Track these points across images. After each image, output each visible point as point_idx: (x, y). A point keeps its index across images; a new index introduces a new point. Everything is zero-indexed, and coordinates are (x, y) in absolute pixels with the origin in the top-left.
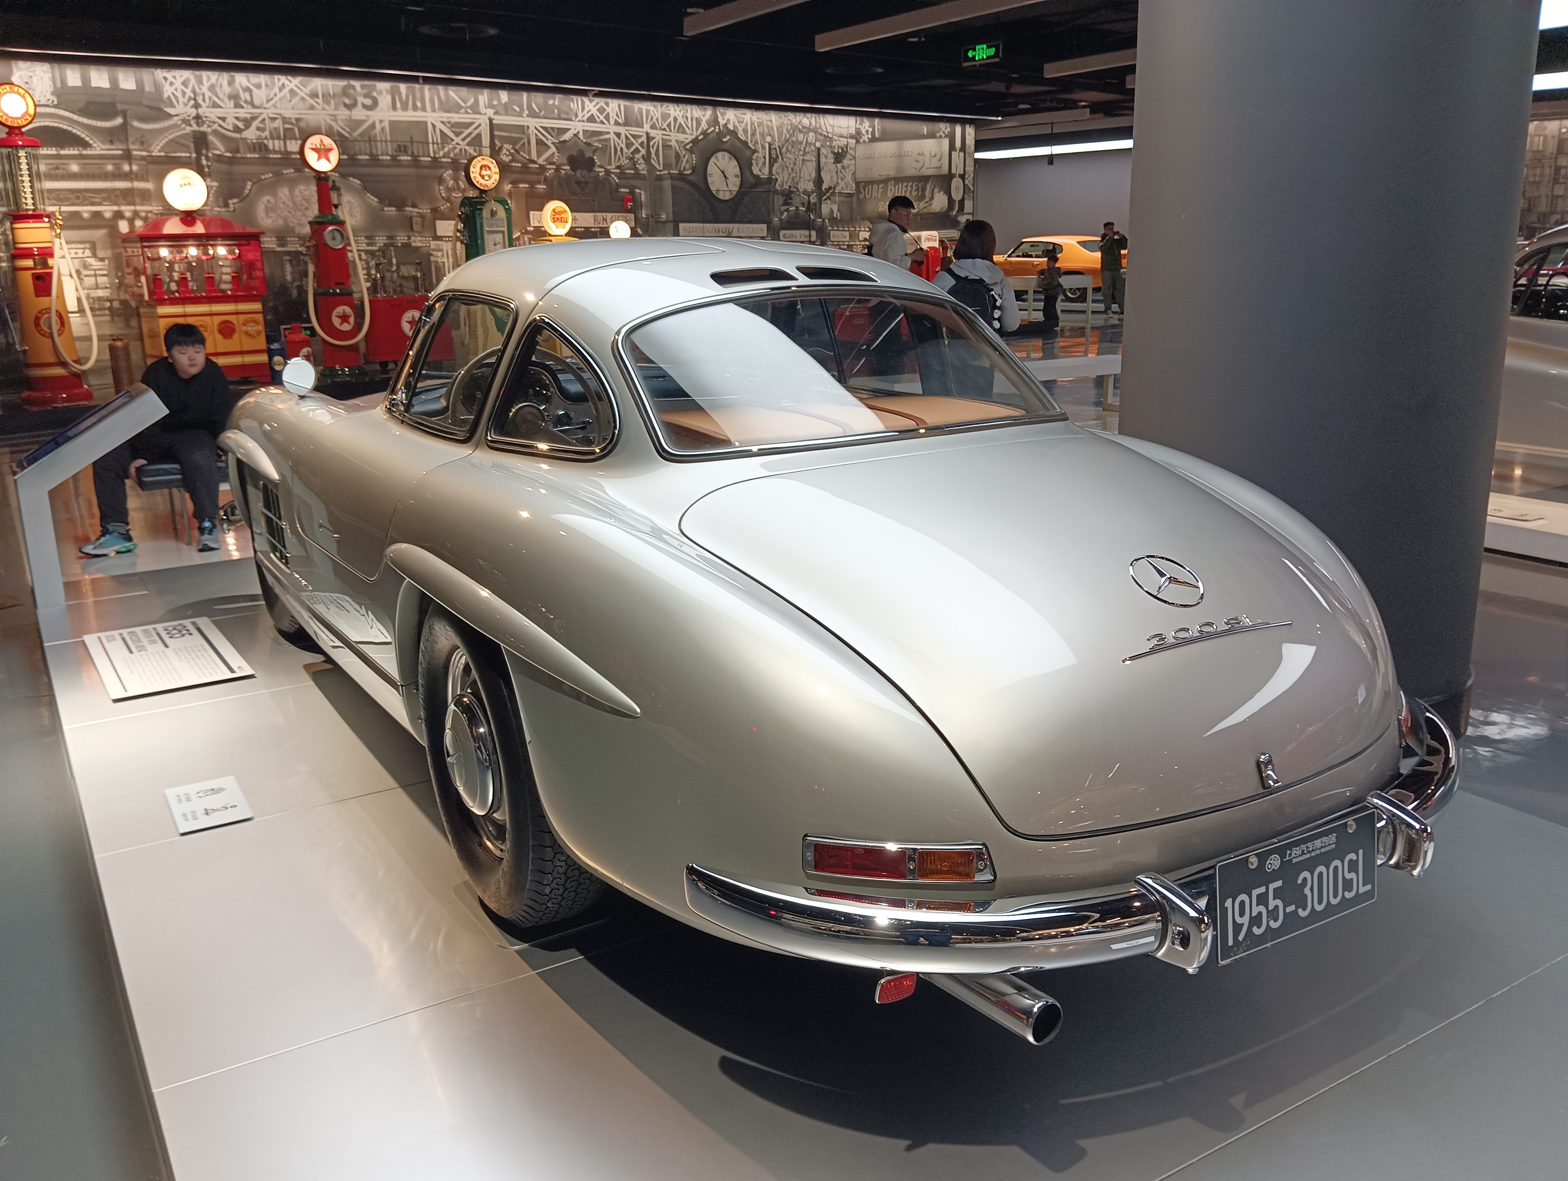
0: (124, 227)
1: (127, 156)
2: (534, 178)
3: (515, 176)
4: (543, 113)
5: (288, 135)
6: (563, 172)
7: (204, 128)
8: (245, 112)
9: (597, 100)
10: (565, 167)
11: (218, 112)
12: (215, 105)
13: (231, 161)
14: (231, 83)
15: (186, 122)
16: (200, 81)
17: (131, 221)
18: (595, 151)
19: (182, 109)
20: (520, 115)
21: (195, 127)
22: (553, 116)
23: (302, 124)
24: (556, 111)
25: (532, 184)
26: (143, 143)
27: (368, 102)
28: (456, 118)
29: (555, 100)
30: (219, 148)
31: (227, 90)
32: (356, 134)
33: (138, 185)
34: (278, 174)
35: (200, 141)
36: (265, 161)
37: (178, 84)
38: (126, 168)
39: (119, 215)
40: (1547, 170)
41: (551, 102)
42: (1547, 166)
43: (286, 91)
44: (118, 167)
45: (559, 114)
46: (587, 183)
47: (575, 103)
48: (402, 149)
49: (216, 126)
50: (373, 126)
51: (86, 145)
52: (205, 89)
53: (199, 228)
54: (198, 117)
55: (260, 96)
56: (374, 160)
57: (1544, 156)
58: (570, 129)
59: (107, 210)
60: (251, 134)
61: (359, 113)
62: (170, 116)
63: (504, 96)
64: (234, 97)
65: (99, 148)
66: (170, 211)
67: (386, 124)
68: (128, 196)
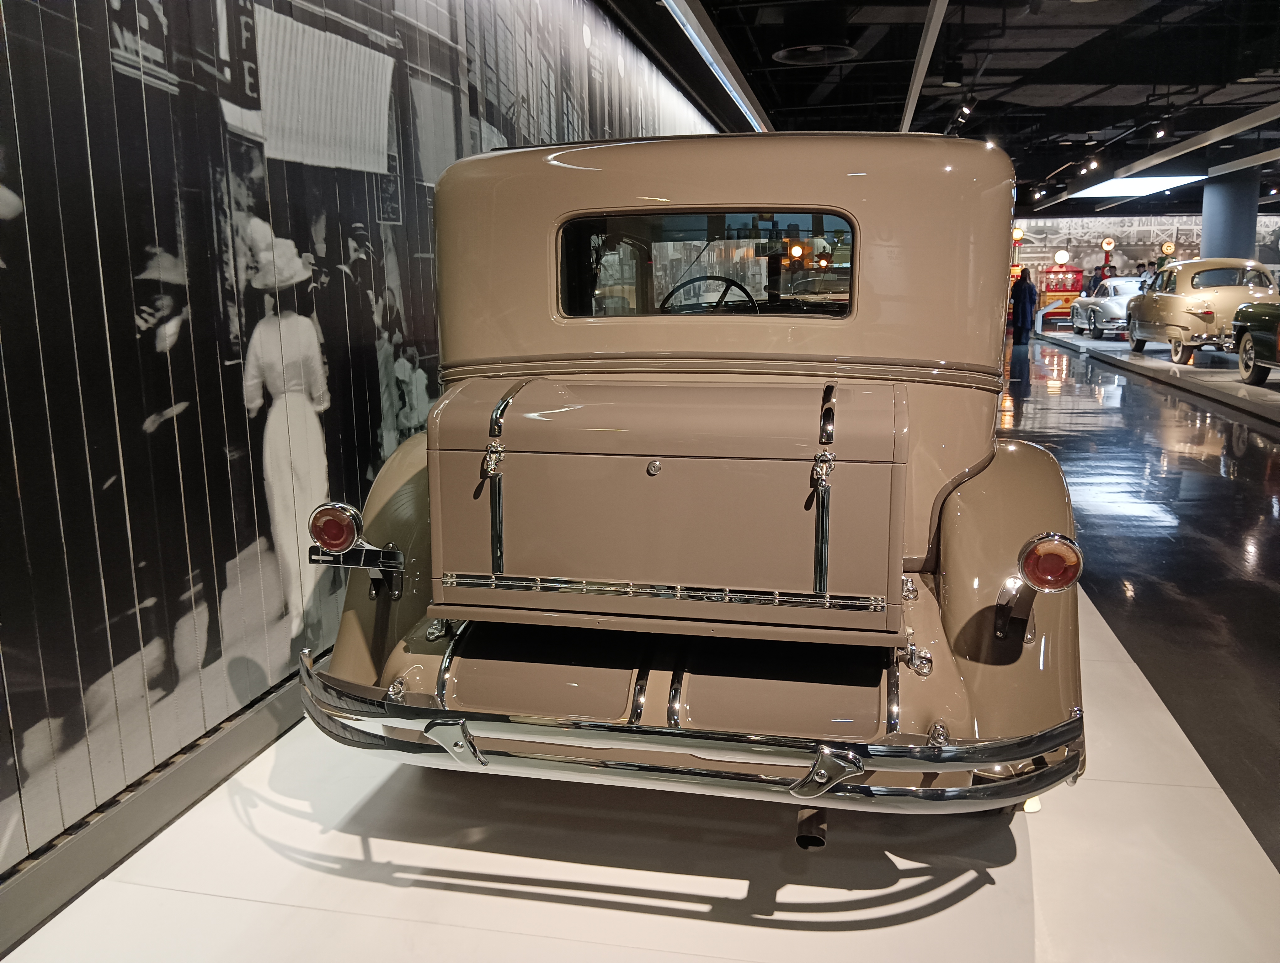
0: (1040, 268)
1: (1045, 246)
2: (1193, 248)
3: (1185, 248)
5: (1099, 237)
7: (1070, 237)
8: (1085, 231)
11: (1076, 231)
12: (1076, 229)
13: (1078, 247)
14: (1082, 221)
15: (1066, 235)
16: (1072, 221)
17: (1043, 266)
19: (1065, 231)
20: (1191, 225)
21: (1068, 236)
23: (1104, 234)
25: (1192, 251)
26: (1051, 242)
27: (1130, 224)
28: (1163, 228)
30: (1075, 243)
31: (1080, 223)
32: (1123, 235)
33: (1047, 255)
34: (1093, 251)
35: (1069, 241)
36: (1089, 246)
37: (1065, 223)
38: (1044, 250)
39: (1039, 265)
43: (1100, 223)
44: (1042, 250)
48: (1140, 240)
49: (1075, 236)
50: (1130, 233)
51: (1033, 243)
52: (1073, 224)
53: (1064, 269)
54: (1069, 234)
55: (1091, 225)
56: (1129, 244)
59: (1036, 263)
60: (1086, 238)
61: (1125, 229)
62: (1060, 233)
63: (1185, 218)
64: (1083, 227)
65: (1037, 244)
66: (1055, 263)
67: (1135, 232)
68: (1043, 259)
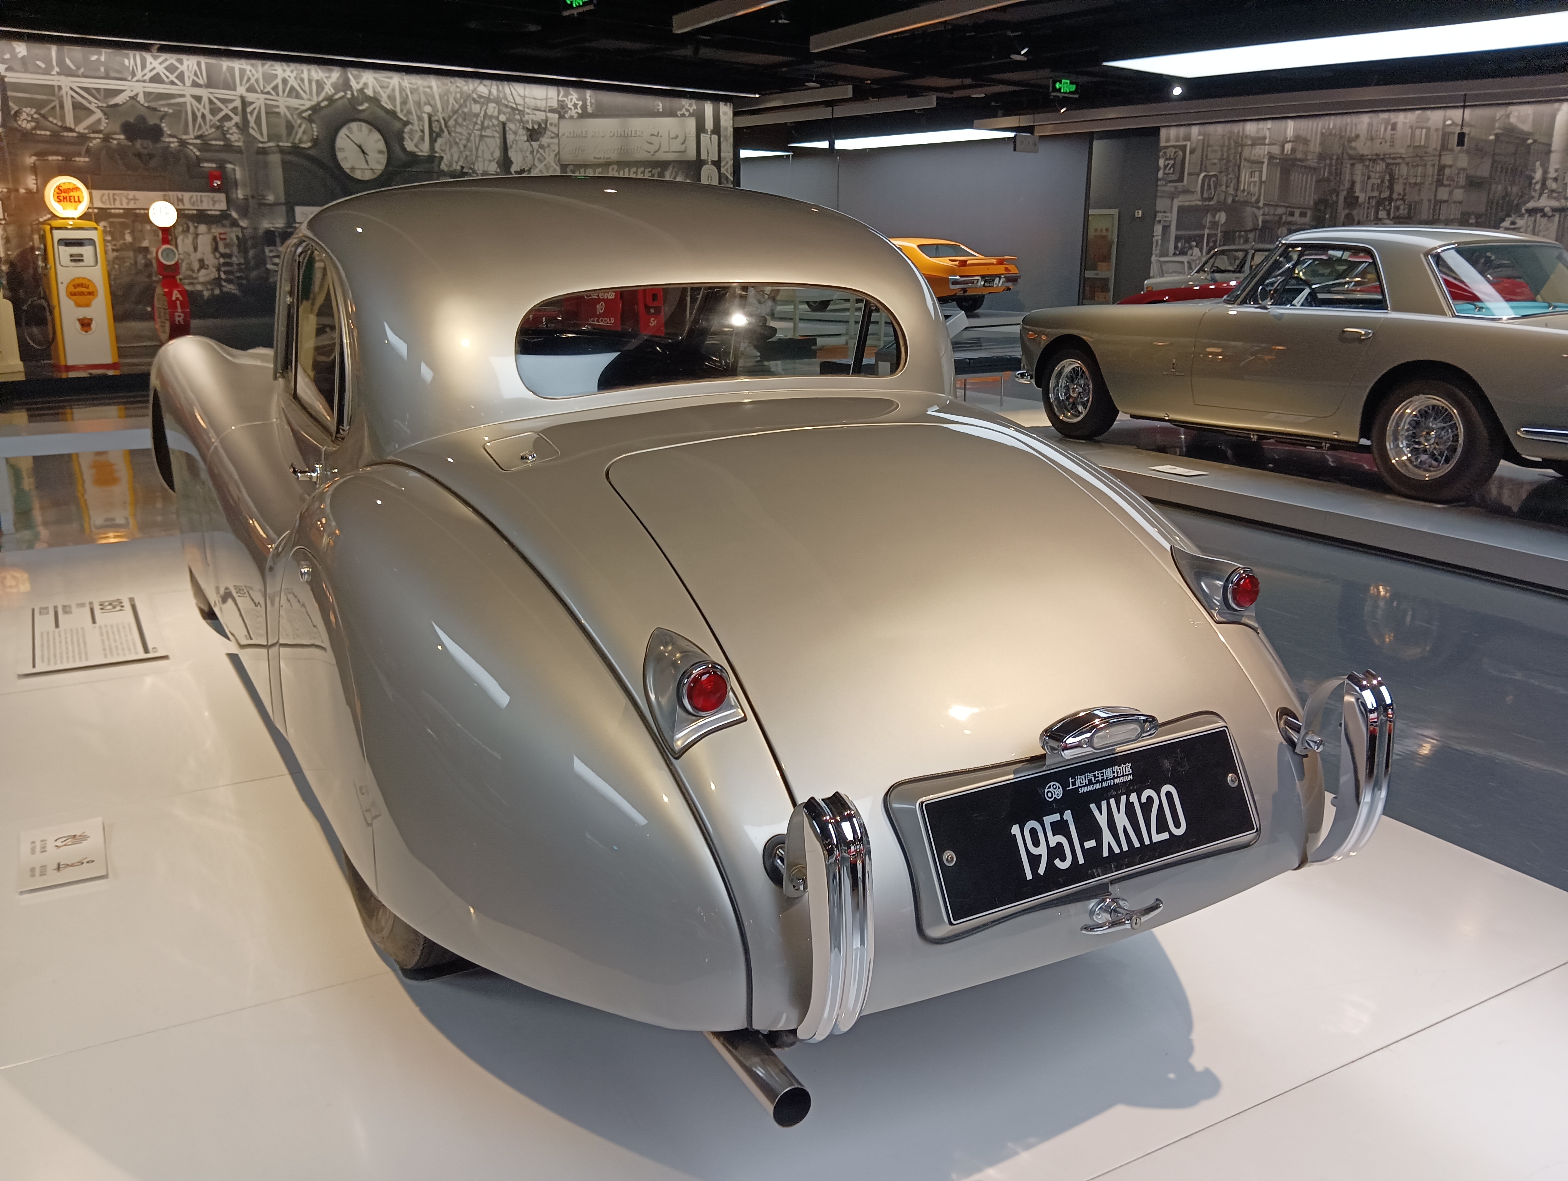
4: (82, 70)
6: (115, 142)
9: (164, 56)
10: (117, 136)
18: (162, 118)
22: (97, 74)
24: (102, 69)
29: (102, 56)
40: (1430, 170)
41: (94, 58)
42: (1429, 164)
45: (107, 72)
46: (151, 156)
47: (131, 59)
57: (1426, 153)
58: (123, 91)
